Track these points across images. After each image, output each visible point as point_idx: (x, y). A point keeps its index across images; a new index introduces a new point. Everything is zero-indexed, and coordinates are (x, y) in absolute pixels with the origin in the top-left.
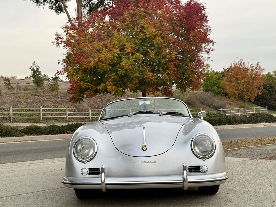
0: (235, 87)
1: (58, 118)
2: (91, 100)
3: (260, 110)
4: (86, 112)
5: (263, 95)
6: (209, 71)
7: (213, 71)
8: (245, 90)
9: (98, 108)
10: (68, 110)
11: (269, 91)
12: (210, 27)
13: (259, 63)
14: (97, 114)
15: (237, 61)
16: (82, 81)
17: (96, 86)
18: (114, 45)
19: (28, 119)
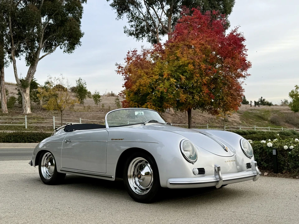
2: (176, 117)
6: (297, 92)
9: (180, 123)
12: (247, 55)
16: (131, 101)
17: (142, 105)
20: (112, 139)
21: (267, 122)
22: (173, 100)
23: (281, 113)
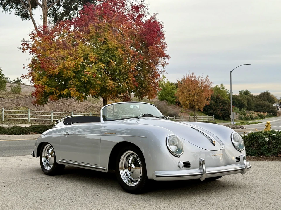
0: (187, 97)
1: (20, 119)
2: (54, 104)
3: (208, 118)
4: (48, 115)
5: (211, 106)
6: (164, 82)
7: (169, 82)
8: (195, 100)
9: (60, 111)
10: (30, 112)
11: (216, 102)
12: (166, 44)
13: (208, 76)
14: (58, 117)
15: (190, 74)
16: (46, 86)
17: (60, 91)
18: (79, 53)
22: (100, 86)
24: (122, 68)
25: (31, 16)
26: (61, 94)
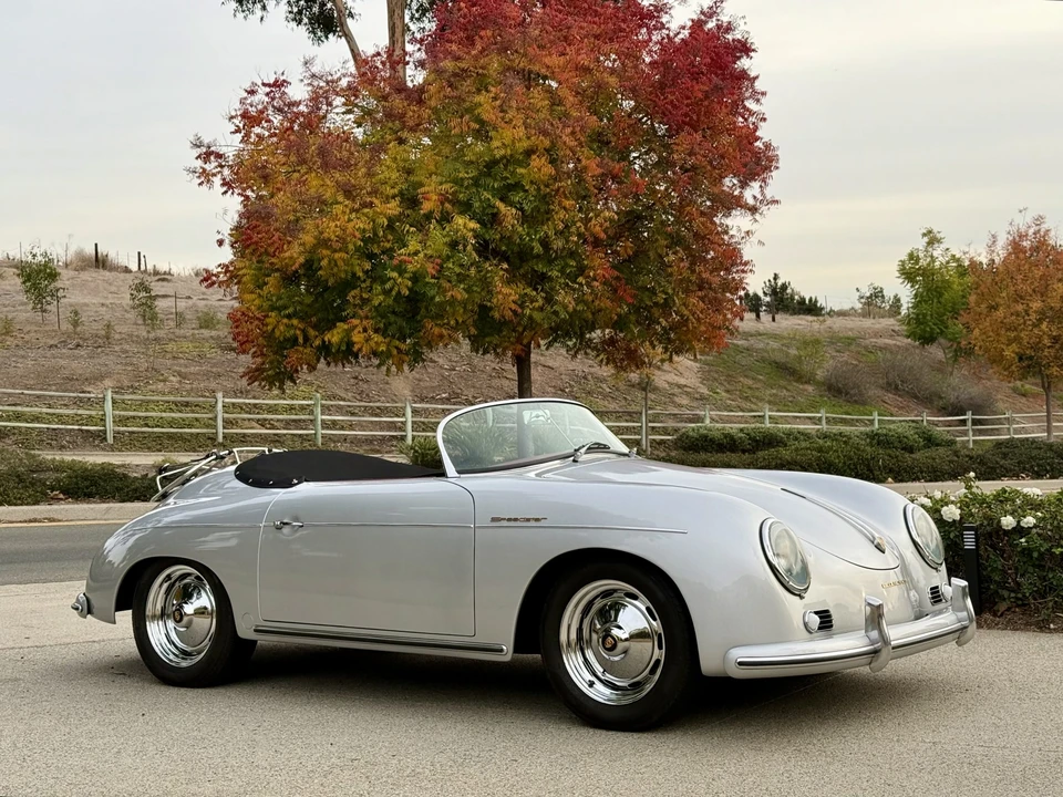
0: (1006, 329)
1: (285, 435)
2: (430, 370)
6: (933, 259)
7: (954, 259)
8: (1046, 342)
9: (446, 401)
10: (322, 406)
15: (1023, 222)
16: (273, 314)
17: (322, 332)
18: (383, 183)
19: (170, 436)
20: (494, 520)
21: (810, 388)
22: (465, 308)
23: (866, 348)
24: (551, 233)
25: (342, 25)
26: (324, 341)
